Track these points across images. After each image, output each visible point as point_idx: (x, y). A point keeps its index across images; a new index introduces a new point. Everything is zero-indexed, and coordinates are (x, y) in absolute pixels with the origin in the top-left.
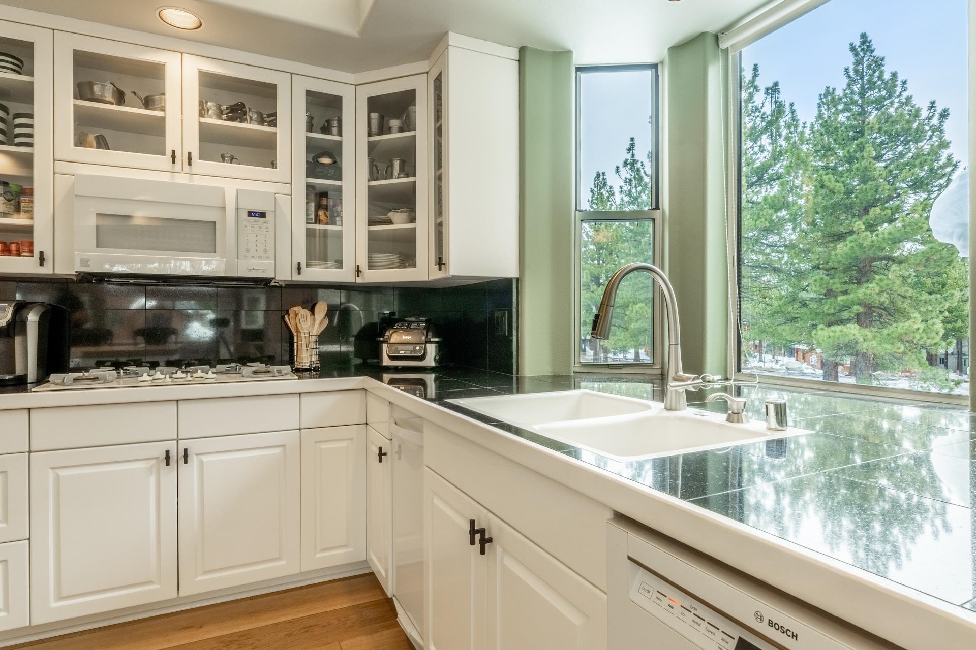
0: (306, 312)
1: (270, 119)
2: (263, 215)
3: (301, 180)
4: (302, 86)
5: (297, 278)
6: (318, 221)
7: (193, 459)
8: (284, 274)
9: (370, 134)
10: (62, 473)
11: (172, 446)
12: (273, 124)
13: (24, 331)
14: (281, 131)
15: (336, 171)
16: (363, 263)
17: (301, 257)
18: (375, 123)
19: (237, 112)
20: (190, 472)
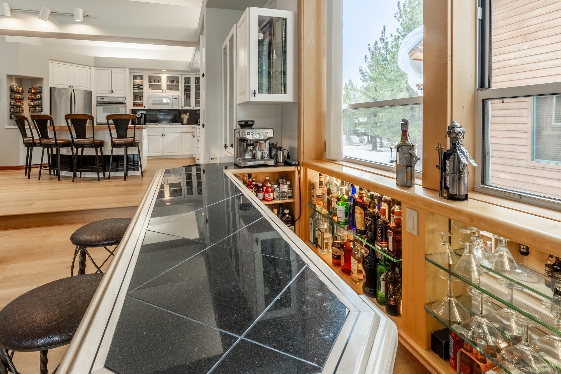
0: (185, 115)
1: (178, 82)
2: (176, 99)
3: (183, 92)
4: (183, 76)
5: (183, 109)
6: (187, 99)
7: (166, 136)
8: (180, 108)
9: (195, 83)
10: (149, 136)
11: (163, 134)
12: (178, 83)
13: (142, 118)
14: (180, 84)
15: (189, 90)
16: (194, 106)
17: (183, 105)
18: (196, 81)
19: (172, 82)
20: (165, 137)
